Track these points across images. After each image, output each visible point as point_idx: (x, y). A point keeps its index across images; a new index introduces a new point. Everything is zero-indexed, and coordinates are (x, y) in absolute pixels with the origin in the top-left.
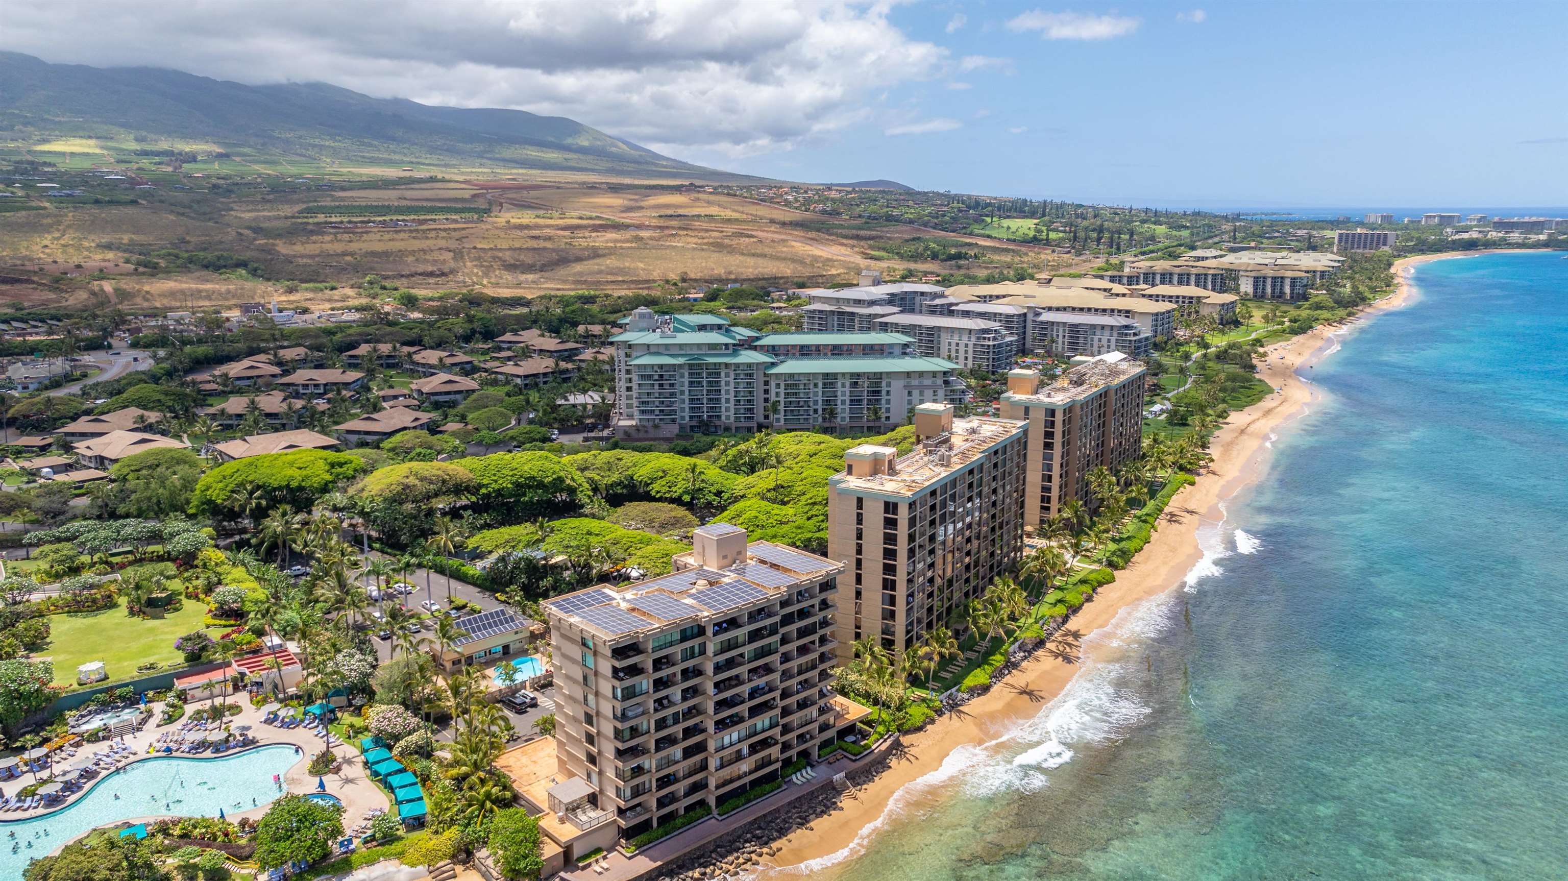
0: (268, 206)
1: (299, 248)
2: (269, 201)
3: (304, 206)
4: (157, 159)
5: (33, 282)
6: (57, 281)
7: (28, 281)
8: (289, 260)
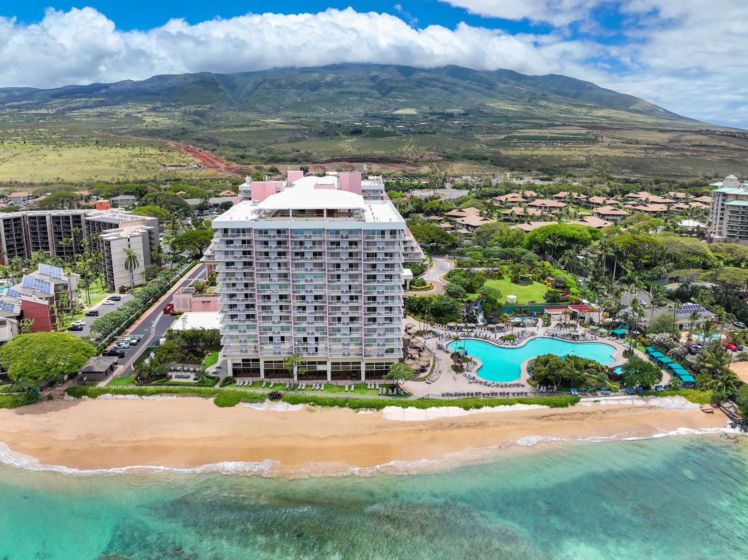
0: (490, 135)
1: (510, 152)
2: (490, 133)
3: (506, 135)
4: (438, 116)
5: (406, 163)
6: (415, 162)
7: (405, 162)
8: (507, 158)
